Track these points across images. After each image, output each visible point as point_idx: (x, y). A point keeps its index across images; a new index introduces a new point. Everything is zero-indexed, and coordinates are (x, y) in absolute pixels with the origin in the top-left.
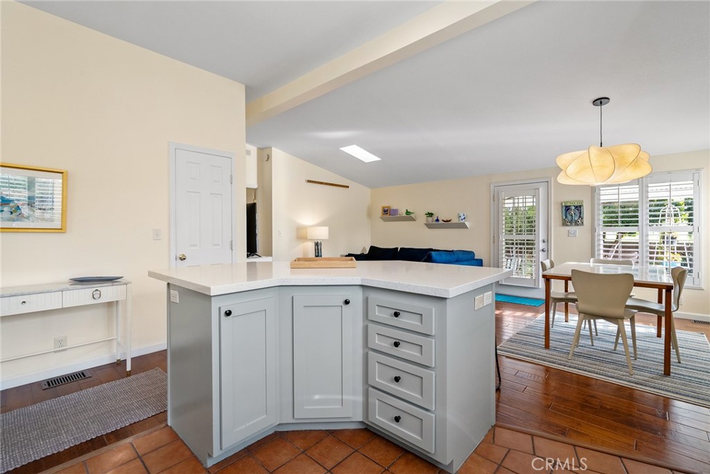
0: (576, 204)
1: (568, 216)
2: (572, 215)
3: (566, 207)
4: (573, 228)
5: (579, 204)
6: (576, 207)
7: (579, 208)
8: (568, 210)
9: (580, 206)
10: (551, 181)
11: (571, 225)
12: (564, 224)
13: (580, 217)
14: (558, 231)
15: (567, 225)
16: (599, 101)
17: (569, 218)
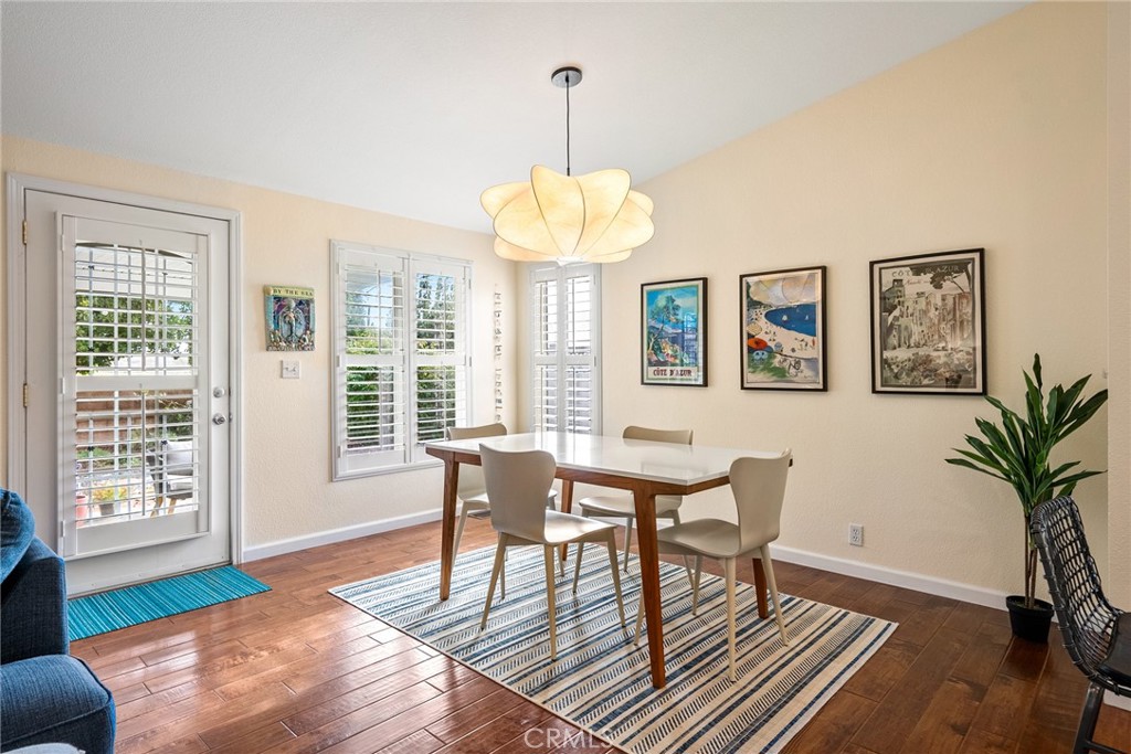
0: (300, 296)
1: (281, 324)
2: (290, 324)
3: (278, 299)
4: (292, 357)
5: (305, 297)
6: (300, 303)
7: (305, 305)
8: (281, 307)
9: (308, 302)
10: (237, 219)
11: (289, 348)
12: (272, 344)
13: (307, 328)
14: (257, 364)
15: (278, 348)
16: (564, 73)
17: (285, 328)
